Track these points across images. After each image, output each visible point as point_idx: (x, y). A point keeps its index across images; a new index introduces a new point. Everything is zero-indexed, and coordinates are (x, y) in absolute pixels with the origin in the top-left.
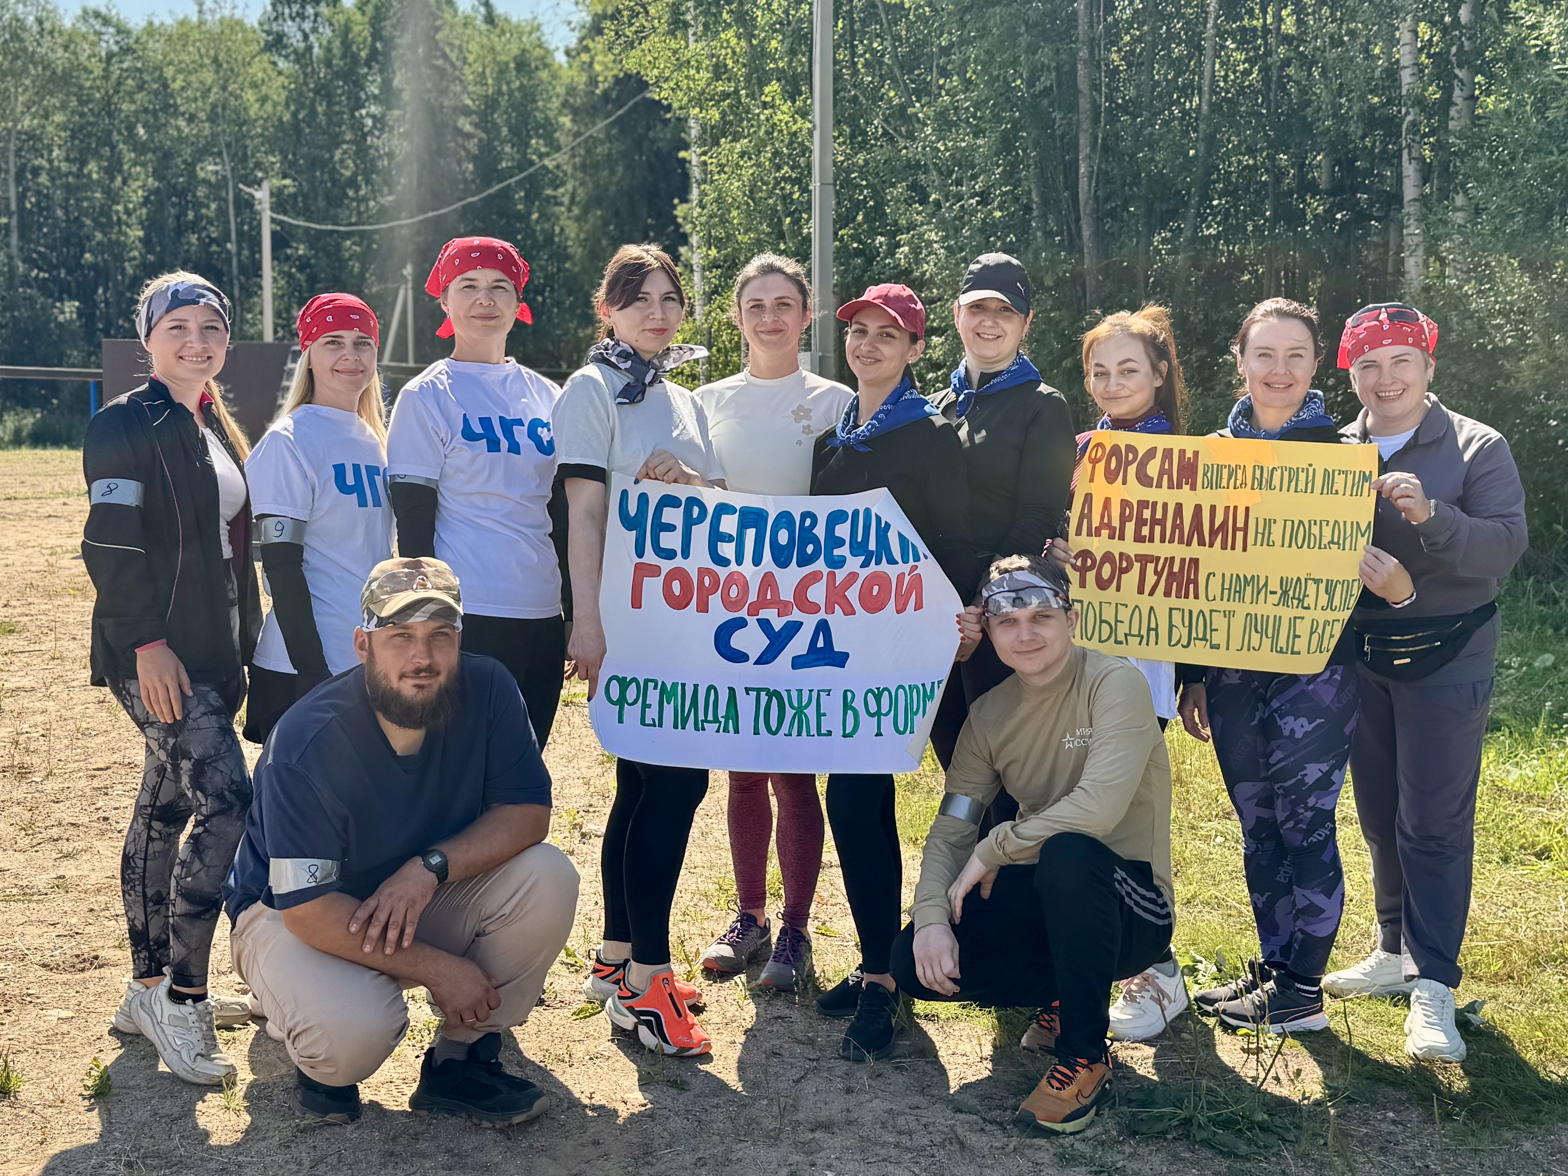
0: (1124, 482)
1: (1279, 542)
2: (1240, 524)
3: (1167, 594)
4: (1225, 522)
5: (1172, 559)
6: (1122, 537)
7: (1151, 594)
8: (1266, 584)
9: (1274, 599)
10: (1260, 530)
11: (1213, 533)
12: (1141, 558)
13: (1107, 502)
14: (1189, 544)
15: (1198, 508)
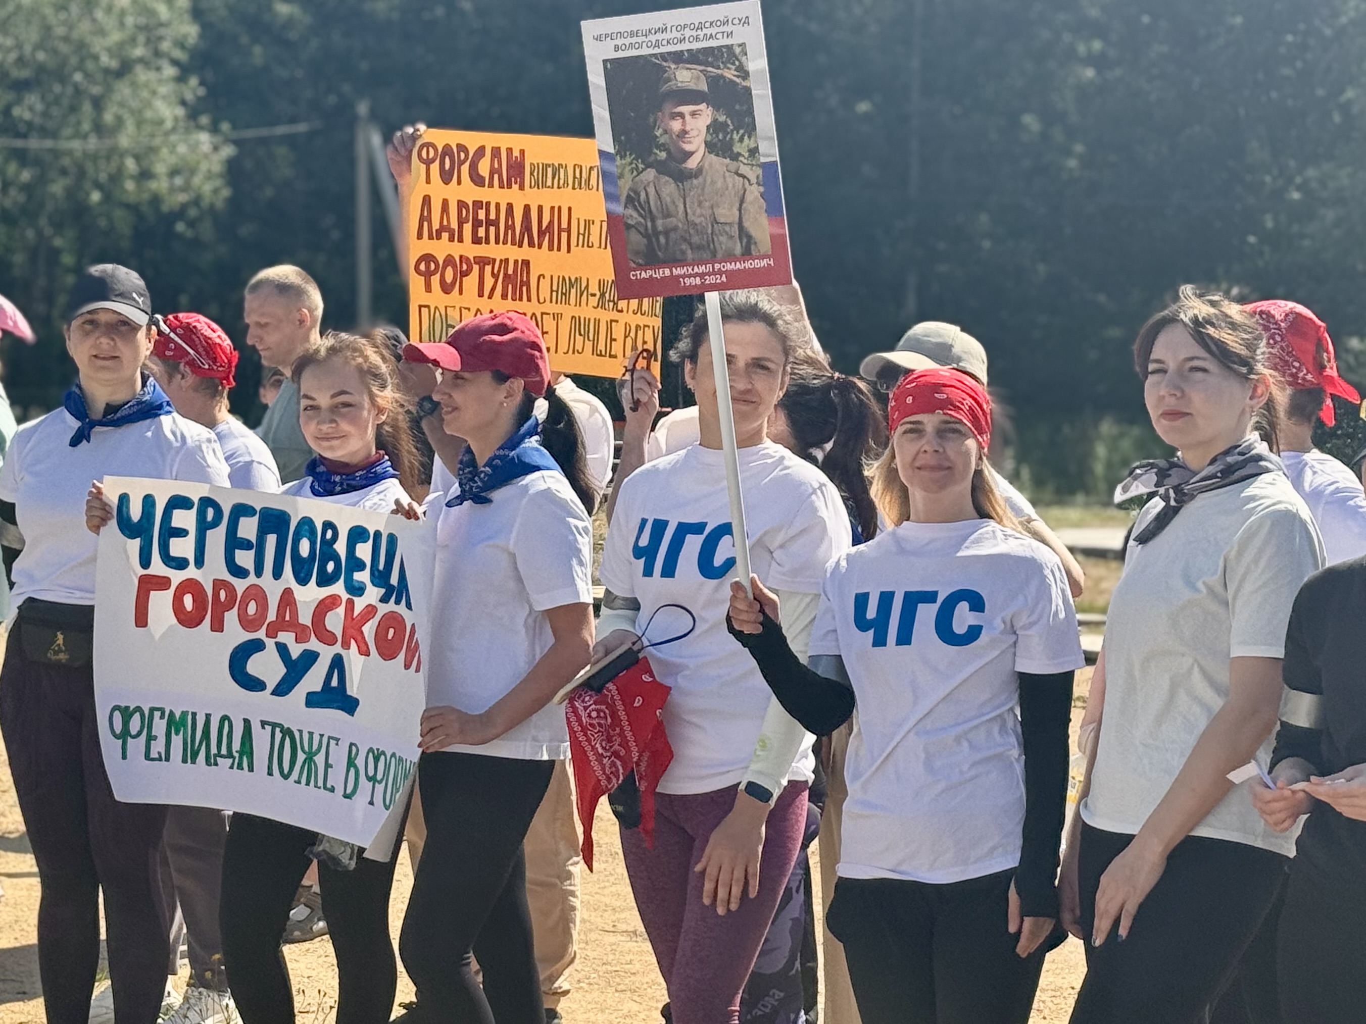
1: (596, 244)
2: (564, 225)
3: (504, 296)
4: (551, 222)
5: (507, 261)
6: (461, 240)
7: (490, 297)
8: (587, 287)
9: (594, 301)
10: (582, 231)
11: (541, 233)
12: (479, 261)
13: (445, 204)
14: (520, 246)
15: (527, 208)
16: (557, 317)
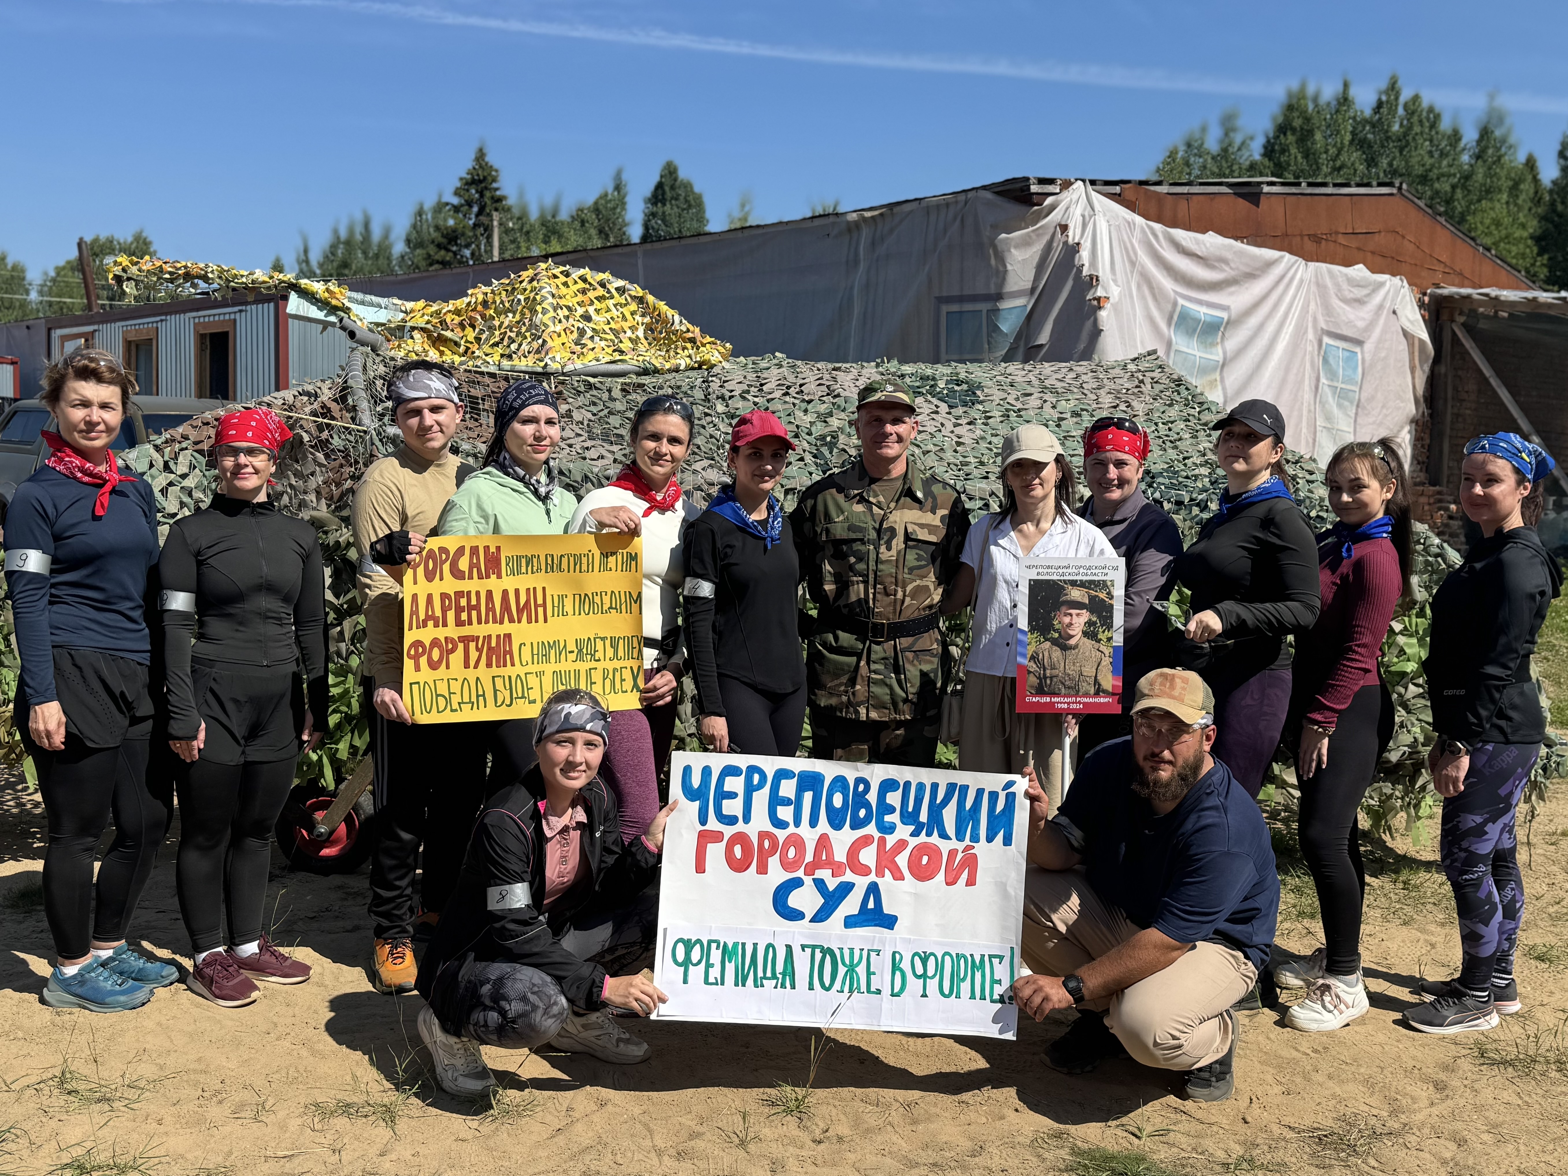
0: (441, 579)
1: (571, 612)
2: (540, 601)
3: (489, 665)
4: (528, 602)
5: (490, 636)
6: (445, 625)
7: (476, 667)
8: (565, 646)
9: (572, 657)
10: (556, 604)
11: (520, 611)
12: (463, 639)
13: (430, 598)
14: (502, 622)
15: (505, 593)
16: (540, 674)
